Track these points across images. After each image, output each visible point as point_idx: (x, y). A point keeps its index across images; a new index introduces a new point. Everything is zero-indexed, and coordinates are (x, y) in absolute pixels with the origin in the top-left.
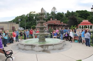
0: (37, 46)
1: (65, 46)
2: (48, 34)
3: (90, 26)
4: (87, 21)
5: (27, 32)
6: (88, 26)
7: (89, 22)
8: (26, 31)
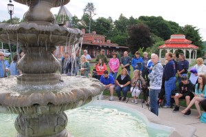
3: (190, 52)
4: (184, 37)
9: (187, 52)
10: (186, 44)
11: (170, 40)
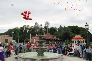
0: (38, 60)
1: (63, 60)
2: (47, 48)
3: (82, 41)
4: (80, 36)
5: (24, 46)
6: (80, 41)
7: (81, 37)
8: (23, 44)
9: (81, 41)
10: (81, 39)
11: (75, 37)
